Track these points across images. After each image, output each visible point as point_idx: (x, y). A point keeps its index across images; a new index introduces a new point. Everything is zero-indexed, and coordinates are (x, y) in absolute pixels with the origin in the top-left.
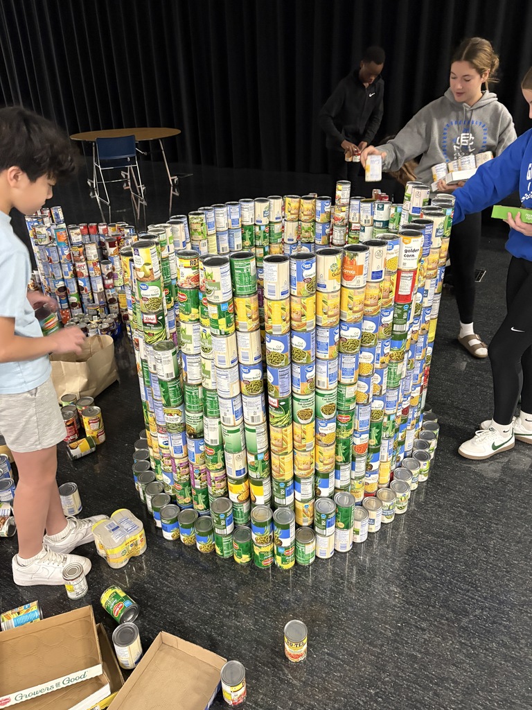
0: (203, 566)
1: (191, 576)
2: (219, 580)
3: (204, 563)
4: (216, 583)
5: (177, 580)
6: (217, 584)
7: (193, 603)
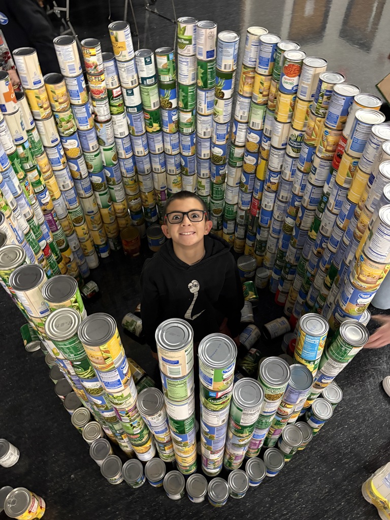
0: (292, 482)
1: (298, 498)
2: (313, 476)
3: (289, 479)
4: (315, 480)
5: (295, 514)
6: (317, 480)
7: (327, 512)
